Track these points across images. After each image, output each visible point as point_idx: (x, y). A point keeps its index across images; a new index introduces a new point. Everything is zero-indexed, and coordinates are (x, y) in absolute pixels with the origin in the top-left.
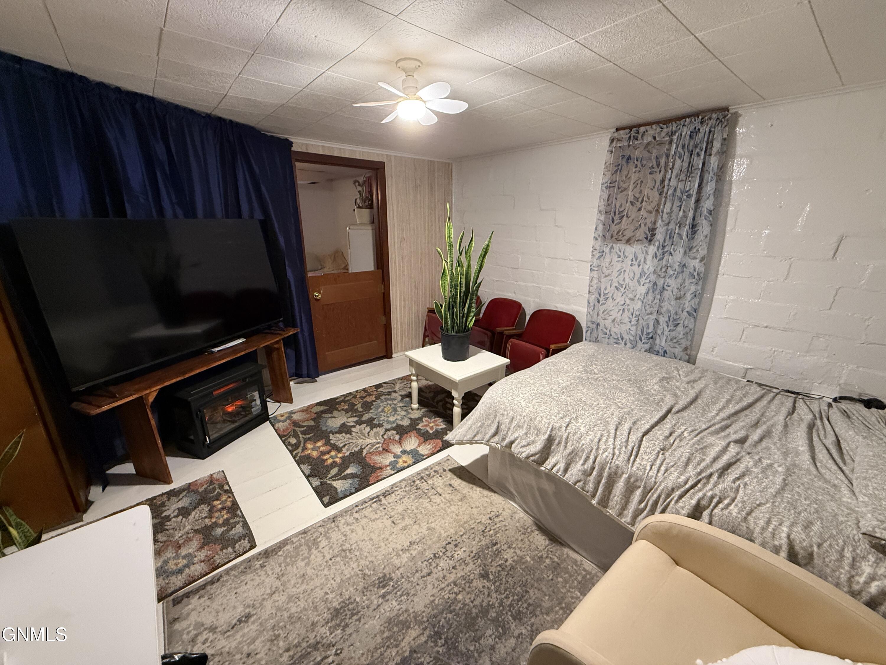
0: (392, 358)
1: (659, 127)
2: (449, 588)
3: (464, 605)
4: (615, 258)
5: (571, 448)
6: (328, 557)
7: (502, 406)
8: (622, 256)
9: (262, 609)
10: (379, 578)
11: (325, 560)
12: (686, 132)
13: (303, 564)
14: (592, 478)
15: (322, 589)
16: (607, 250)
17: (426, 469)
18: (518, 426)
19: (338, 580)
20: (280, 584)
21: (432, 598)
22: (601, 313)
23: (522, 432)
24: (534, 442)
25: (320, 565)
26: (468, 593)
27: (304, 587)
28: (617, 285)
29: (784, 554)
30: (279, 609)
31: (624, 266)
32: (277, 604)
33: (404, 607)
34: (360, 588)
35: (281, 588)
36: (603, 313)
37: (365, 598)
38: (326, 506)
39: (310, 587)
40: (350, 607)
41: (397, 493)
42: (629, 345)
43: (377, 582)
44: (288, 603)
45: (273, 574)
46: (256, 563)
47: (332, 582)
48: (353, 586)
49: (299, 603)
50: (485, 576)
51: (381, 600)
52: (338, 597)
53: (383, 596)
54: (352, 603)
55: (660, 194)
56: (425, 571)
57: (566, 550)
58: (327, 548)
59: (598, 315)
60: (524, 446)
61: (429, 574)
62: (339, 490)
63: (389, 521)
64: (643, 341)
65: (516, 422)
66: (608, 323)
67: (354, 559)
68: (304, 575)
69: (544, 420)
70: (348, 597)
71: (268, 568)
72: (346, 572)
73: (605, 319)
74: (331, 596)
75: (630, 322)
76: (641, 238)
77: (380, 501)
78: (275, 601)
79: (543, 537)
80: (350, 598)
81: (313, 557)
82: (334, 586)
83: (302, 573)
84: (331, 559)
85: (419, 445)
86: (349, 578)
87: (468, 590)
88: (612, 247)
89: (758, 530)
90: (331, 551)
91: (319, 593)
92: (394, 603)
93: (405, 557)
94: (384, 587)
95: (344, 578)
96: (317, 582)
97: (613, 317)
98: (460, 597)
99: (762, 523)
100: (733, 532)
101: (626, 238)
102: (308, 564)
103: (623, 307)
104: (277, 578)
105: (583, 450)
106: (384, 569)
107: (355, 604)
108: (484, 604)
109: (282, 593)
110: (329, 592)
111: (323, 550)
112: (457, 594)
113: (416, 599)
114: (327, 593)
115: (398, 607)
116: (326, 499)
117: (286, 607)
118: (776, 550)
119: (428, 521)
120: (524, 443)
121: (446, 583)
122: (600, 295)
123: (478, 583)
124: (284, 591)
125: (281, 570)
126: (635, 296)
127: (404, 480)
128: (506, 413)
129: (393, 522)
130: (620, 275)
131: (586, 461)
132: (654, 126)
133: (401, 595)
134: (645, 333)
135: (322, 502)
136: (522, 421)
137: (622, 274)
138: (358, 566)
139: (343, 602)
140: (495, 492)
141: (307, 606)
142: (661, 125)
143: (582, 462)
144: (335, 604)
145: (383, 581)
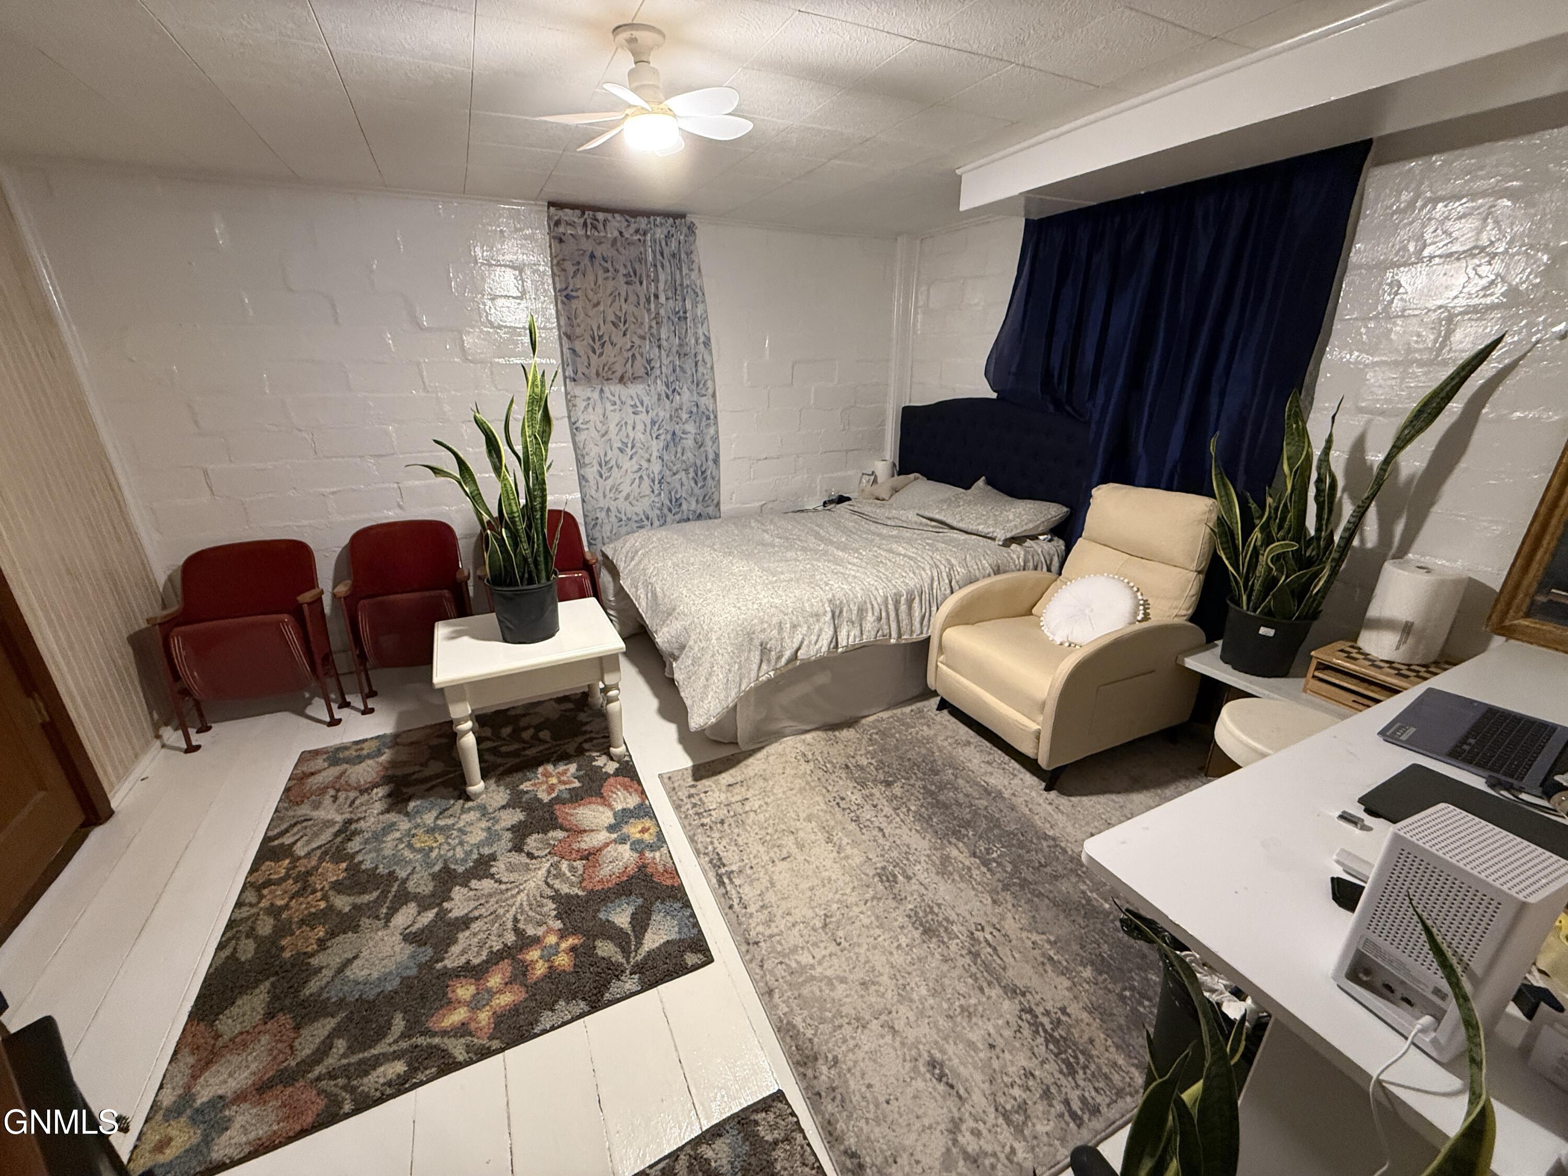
0: (111, 813)
1: (623, 219)
2: (902, 815)
3: (922, 806)
4: (609, 407)
5: (856, 608)
6: (833, 948)
7: (756, 621)
8: (618, 402)
9: (920, 1042)
10: (882, 881)
11: (839, 953)
12: (660, 234)
13: (841, 988)
14: (884, 621)
15: (891, 953)
16: (596, 395)
17: (677, 807)
18: (794, 627)
19: (878, 932)
20: (875, 1021)
21: (914, 831)
22: (607, 492)
23: (804, 629)
24: (821, 630)
25: (847, 959)
26: (909, 800)
27: (885, 979)
28: (620, 445)
29: (992, 575)
30: (921, 1014)
31: (623, 416)
32: (912, 1019)
33: (923, 858)
34: (894, 904)
35: (884, 1017)
36: (611, 490)
37: (909, 899)
38: (709, 960)
39: (887, 970)
40: (921, 914)
42: (656, 523)
43: (887, 884)
44: (911, 1001)
45: (853, 1038)
46: (823, 1078)
47: (880, 939)
48: (889, 912)
49: (913, 985)
50: (888, 784)
51: (914, 881)
52: (906, 931)
53: (909, 878)
54: (916, 913)
55: (658, 314)
56: (876, 832)
58: (816, 952)
59: (605, 497)
60: (817, 641)
61: (881, 830)
62: (674, 936)
63: (782, 865)
64: (673, 512)
65: (788, 625)
66: (622, 504)
67: (845, 911)
68: (863, 984)
69: (813, 600)
70: (907, 919)
71: (839, 1052)
72: (866, 921)
73: (616, 499)
74: (904, 941)
75: (653, 492)
76: (640, 374)
77: (729, 874)
78: (908, 1024)
80: (909, 916)
81: (829, 973)
82: (887, 936)
83: (859, 988)
84: (839, 944)
85: (610, 806)
86: (877, 917)
87: (905, 800)
88: (602, 391)
89: (977, 572)
90: (822, 945)
91: (899, 959)
92: (918, 867)
93: (851, 850)
94: (895, 876)
95: (876, 923)
96: (879, 960)
97: (624, 494)
98: (913, 808)
99: (975, 567)
100: (971, 583)
101: (618, 374)
102: (843, 980)
103: (639, 474)
104: (864, 1027)
105: (865, 602)
106: (867, 875)
107: (918, 910)
108: (922, 791)
109: (894, 1013)
110: (896, 944)
111: (818, 957)
112: (909, 810)
113: (914, 846)
114: (899, 947)
115: (923, 864)
116: (691, 959)
117: (918, 1003)
118: (989, 575)
119: (794, 820)
120: (814, 638)
121: (894, 816)
122: (601, 465)
123: (897, 790)
124: (890, 1013)
125: (849, 1023)
126: (651, 455)
127: (692, 840)
128: (765, 626)
129: (784, 859)
130: (620, 430)
131: (873, 608)
132: (616, 215)
133: (908, 859)
134: (674, 500)
135: (696, 968)
136: (794, 618)
137: (624, 428)
138: (857, 905)
139: (913, 924)
141: (919, 972)
142: (627, 217)
143: (870, 614)
144: (917, 934)
145: (887, 878)
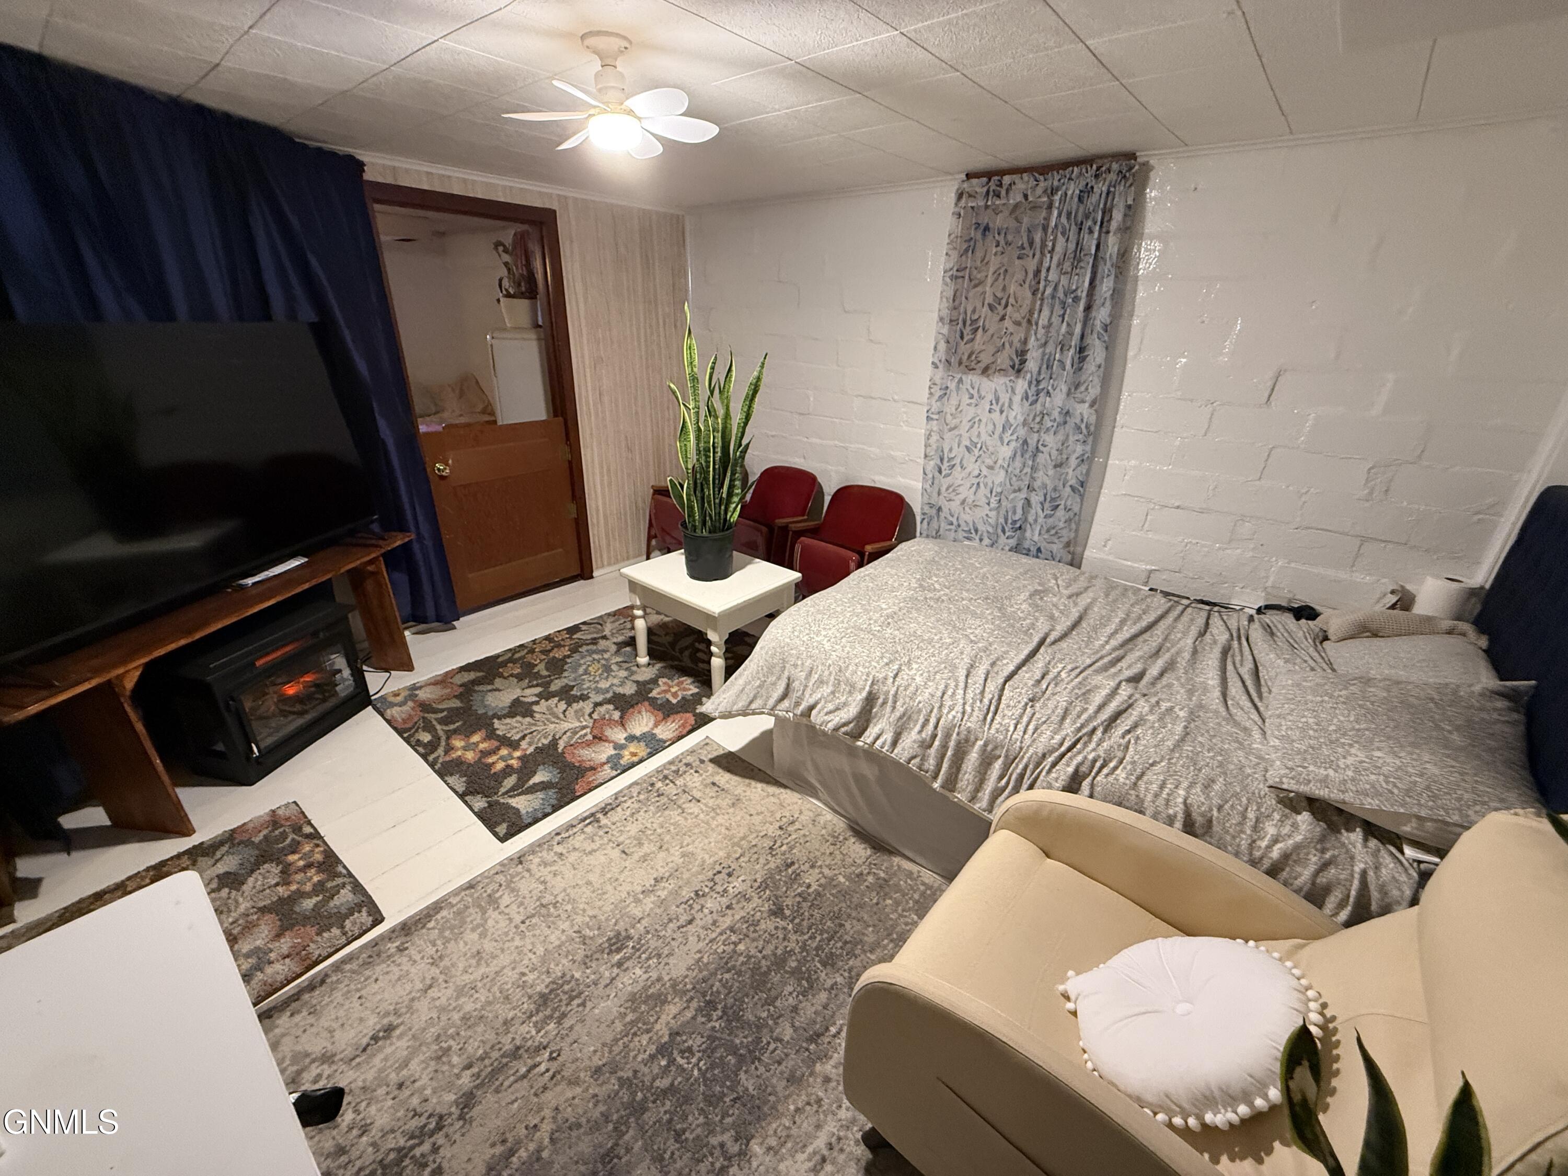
0: (592, 577)
1: (1032, 179)
2: (724, 937)
3: (749, 957)
4: (966, 400)
5: (902, 710)
6: (518, 919)
7: (794, 652)
8: (976, 395)
9: (412, 1014)
10: (609, 939)
11: (513, 925)
12: (1073, 189)
13: (475, 936)
14: (933, 751)
15: (513, 969)
16: (952, 385)
17: (671, 763)
18: (821, 682)
19: (540, 951)
20: (438, 971)
21: (699, 955)
22: (943, 489)
23: (826, 690)
24: (845, 704)
25: (506, 934)
26: (754, 940)
27: (483, 970)
28: (968, 443)
29: (1178, 824)
30: (442, 1009)
31: (979, 412)
32: (437, 1003)
33: (654, 975)
34: (579, 958)
35: (442, 978)
36: (947, 489)
37: (588, 971)
38: (503, 839)
39: (493, 969)
40: (566, 987)
41: (626, 805)
42: (987, 541)
43: (607, 945)
44: (457, 998)
45: (422, 958)
46: (389, 945)
47: (530, 955)
48: (567, 956)
49: (476, 996)
50: (777, 912)
51: (616, 970)
52: (544, 977)
53: (619, 964)
54: (569, 982)
55: (1034, 294)
56: (684, 918)
57: (896, 860)
58: (514, 907)
59: (939, 494)
60: (830, 712)
61: (690, 922)
62: (523, 812)
63: (617, 852)
64: (1007, 534)
65: (816, 676)
66: (955, 506)
67: (564, 916)
68: (478, 953)
69: (861, 668)
70: (559, 974)
71: (412, 951)
72: (553, 938)
73: (950, 500)
74: (530, 977)
75: (988, 504)
76: (1003, 367)
77: (598, 821)
78: (434, 999)
79: (863, 846)
80: (564, 975)
81: (490, 923)
82: (535, 960)
83: (474, 950)
84: (523, 922)
85: (656, 725)
86: (559, 946)
87: (752, 935)
88: (961, 381)
89: (1149, 798)
90: (521, 909)
91: (510, 976)
92: (638, 971)
93: (649, 903)
94: (618, 950)
95: (551, 947)
96: (504, 959)
97: (961, 497)
98: (741, 947)
99: (1154, 787)
100: (1120, 804)
101: (982, 365)
102: (483, 935)
103: (977, 480)
104: (432, 964)
105: (920, 711)
106: (615, 924)
107: (573, 983)
108: (779, 952)
109: (445, 985)
110: (526, 971)
111: (507, 911)
112: (735, 944)
113: (672, 961)
114: (523, 974)
115: (645, 976)
116: (502, 829)
117: (454, 1005)
118: (1170, 821)
119: (682, 843)
120: (830, 707)
121: (718, 930)
122: (942, 460)
123: (768, 925)
124: (446, 982)
125: (437, 951)
126: (995, 463)
127: (636, 783)
128: (799, 663)
129: (624, 852)
130: (972, 427)
131: (924, 725)
132: (1025, 175)
133: (648, 959)
134: (1010, 521)
135: (496, 834)
136: (826, 673)
137: (976, 425)
138: (572, 926)
139: (553, 982)
140: (785, 787)
141: (491, 998)
142: (1037, 175)
143: (918, 727)
144: (541, 988)
145: (617, 943)
